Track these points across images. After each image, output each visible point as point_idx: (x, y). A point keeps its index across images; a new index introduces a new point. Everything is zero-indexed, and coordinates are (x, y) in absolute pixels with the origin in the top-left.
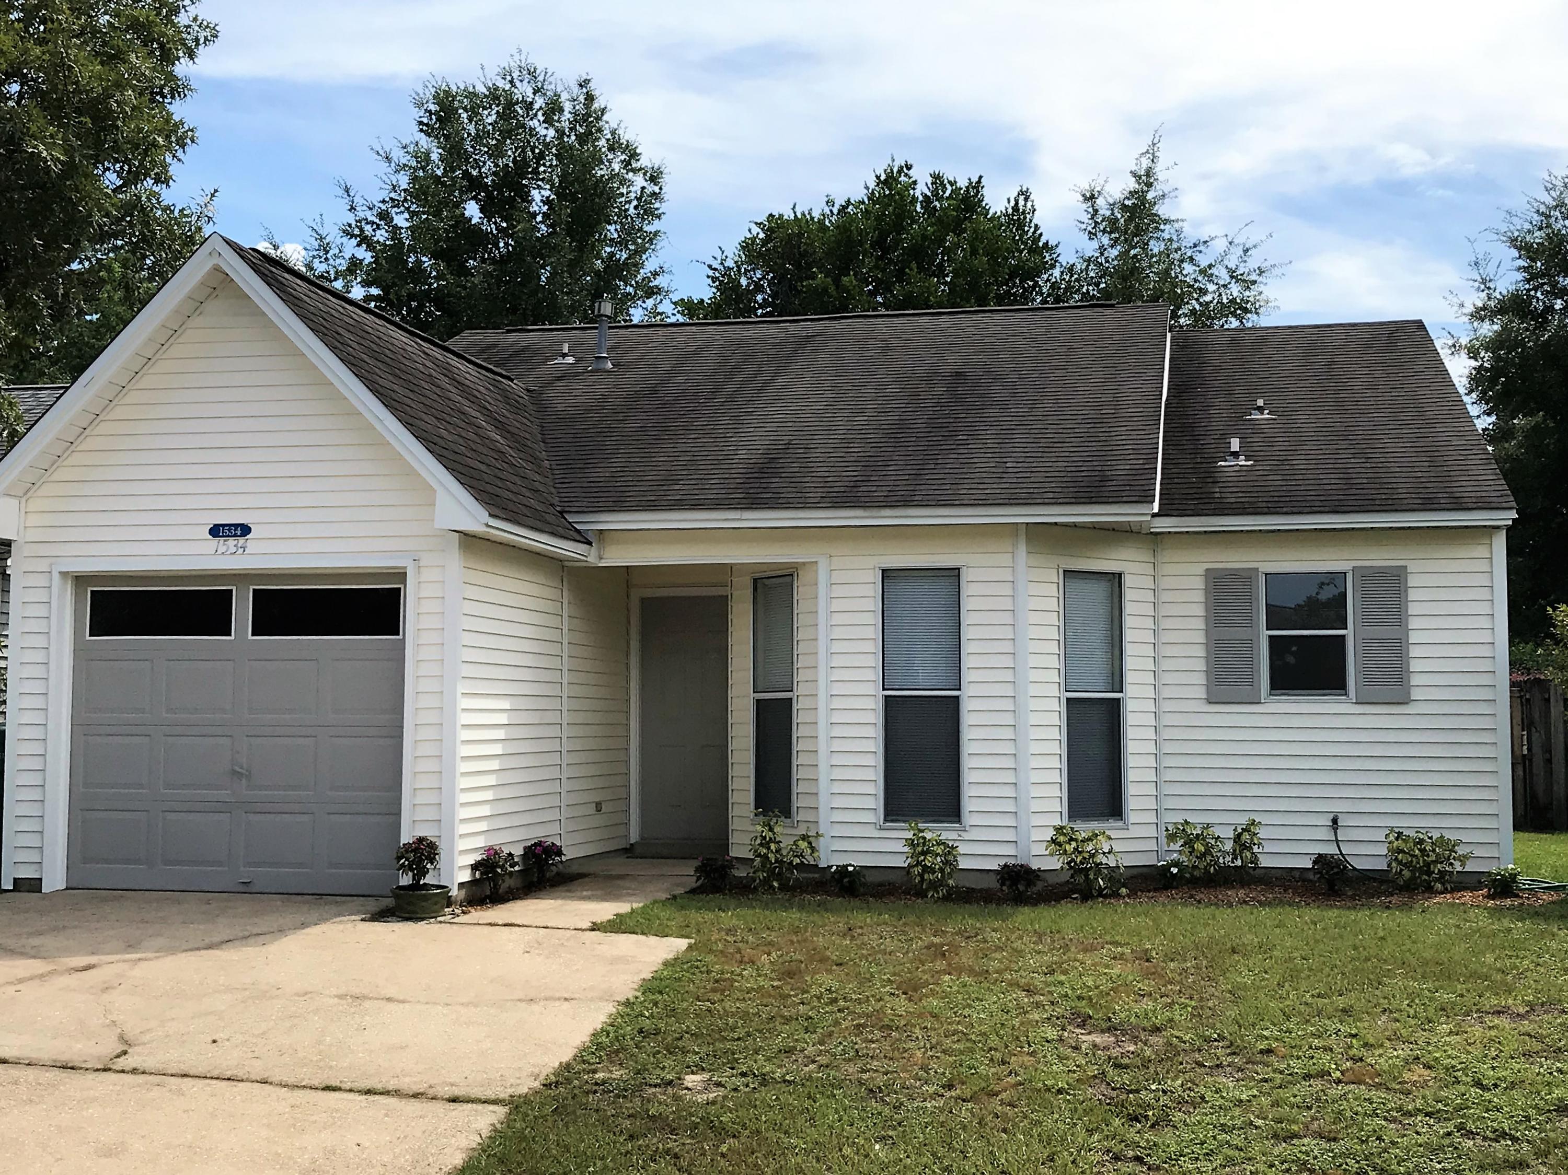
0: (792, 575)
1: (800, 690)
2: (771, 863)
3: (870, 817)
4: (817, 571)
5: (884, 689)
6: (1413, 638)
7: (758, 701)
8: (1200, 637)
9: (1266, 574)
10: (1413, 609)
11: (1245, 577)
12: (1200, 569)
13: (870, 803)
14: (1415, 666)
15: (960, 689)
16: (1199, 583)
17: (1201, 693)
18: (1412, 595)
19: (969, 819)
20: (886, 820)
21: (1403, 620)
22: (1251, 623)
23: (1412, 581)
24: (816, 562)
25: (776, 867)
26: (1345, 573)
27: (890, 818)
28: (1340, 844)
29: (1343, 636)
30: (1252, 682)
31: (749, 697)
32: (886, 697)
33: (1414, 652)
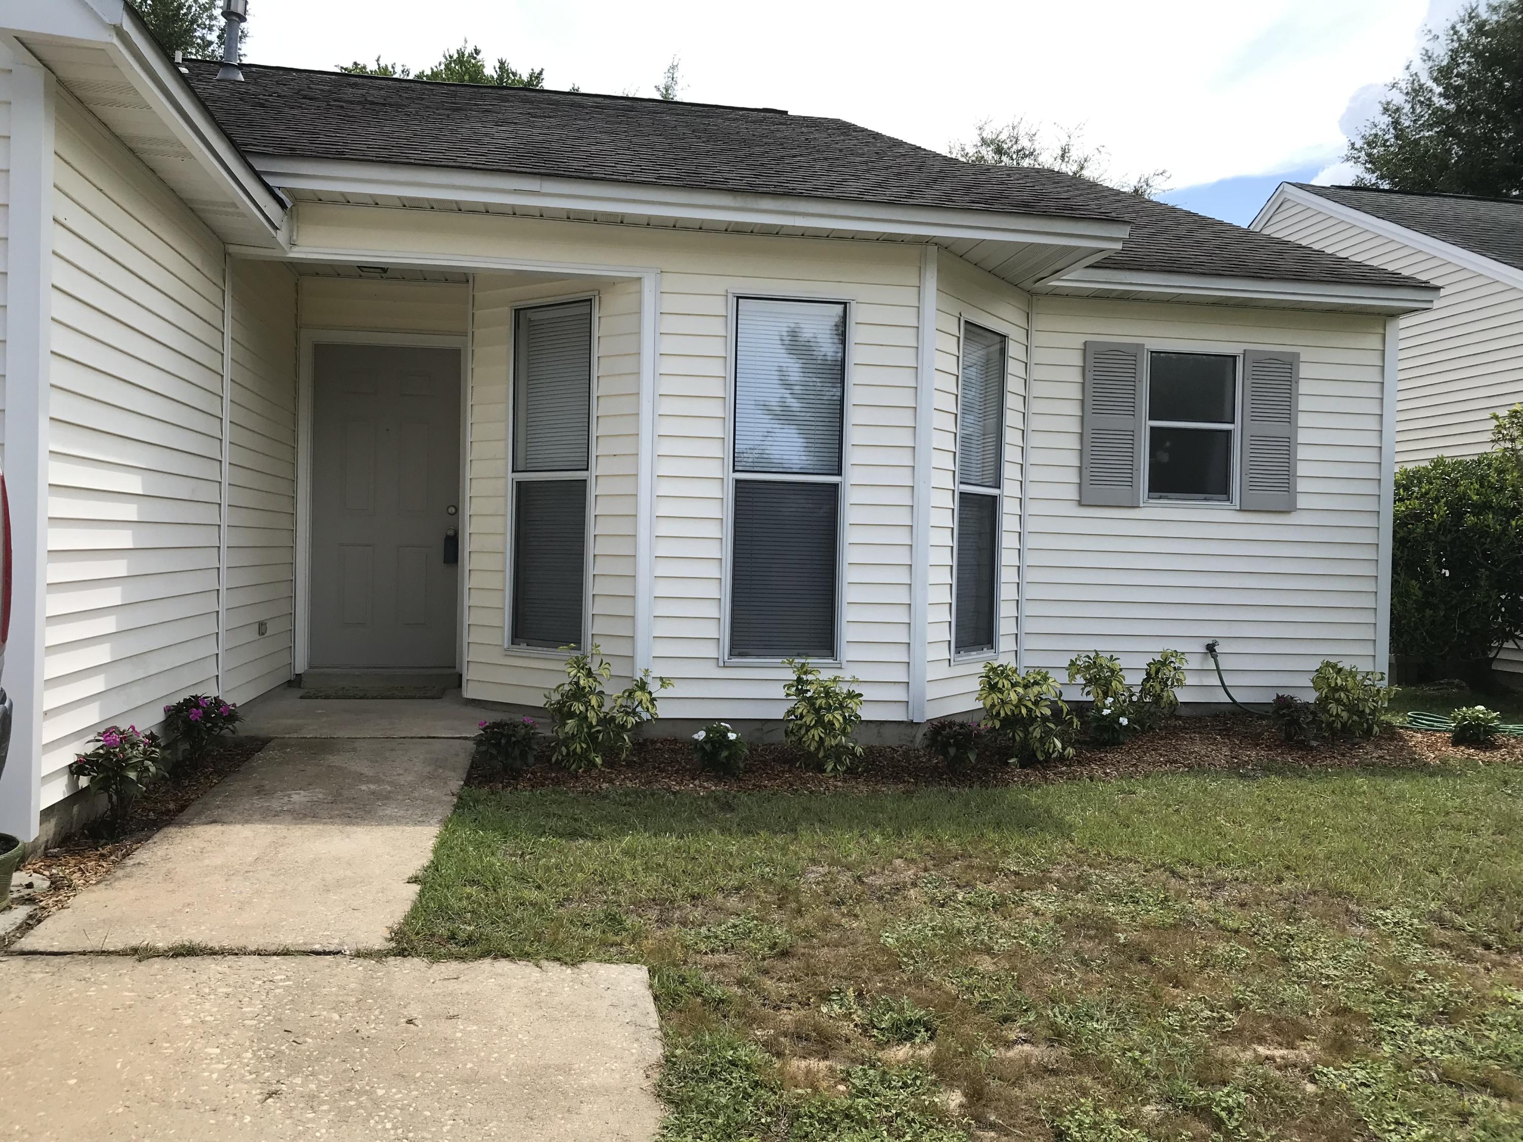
0: (590, 300)
1: (600, 467)
2: (591, 726)
3: (711, 651)
4: (640, 292)
5: (734, 471)
6: (1303, 437)
7: (520, 486)
8: (1074, 426)
9: (1152, 352)
10: (1303, 404)
11: (1129, 354)
12: (1078, 341)
13: (711, 630)
14: (1302, 469)
15: (840, 474)
16: (1076, 359)
17: (1072, 493)
18: (1304, 387)
19: (847, 652)
20: (731, 654)
21: (1292, 416)
22: (1133, 412)
23: (1304, 371)
24: (639, 279)
25: (599, 732)
26: (1235, 357)
27: (736, 651)
28: (1223, 674)
29: (1229, 432)
30: (1132, 483)
31: (505, 477)
32: (738, 481)
33: (1302, 453)
